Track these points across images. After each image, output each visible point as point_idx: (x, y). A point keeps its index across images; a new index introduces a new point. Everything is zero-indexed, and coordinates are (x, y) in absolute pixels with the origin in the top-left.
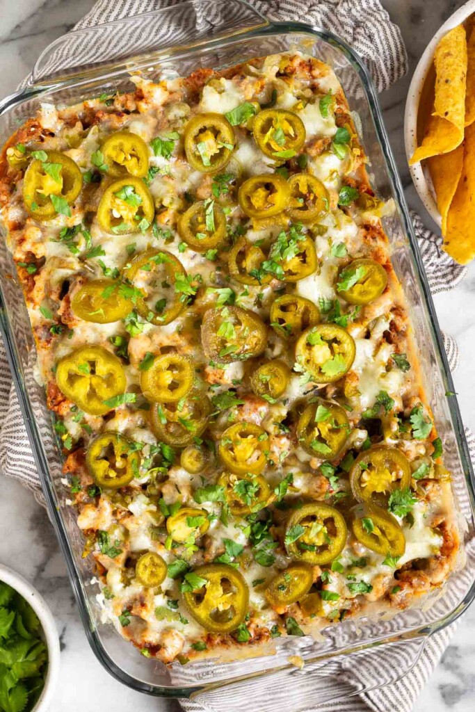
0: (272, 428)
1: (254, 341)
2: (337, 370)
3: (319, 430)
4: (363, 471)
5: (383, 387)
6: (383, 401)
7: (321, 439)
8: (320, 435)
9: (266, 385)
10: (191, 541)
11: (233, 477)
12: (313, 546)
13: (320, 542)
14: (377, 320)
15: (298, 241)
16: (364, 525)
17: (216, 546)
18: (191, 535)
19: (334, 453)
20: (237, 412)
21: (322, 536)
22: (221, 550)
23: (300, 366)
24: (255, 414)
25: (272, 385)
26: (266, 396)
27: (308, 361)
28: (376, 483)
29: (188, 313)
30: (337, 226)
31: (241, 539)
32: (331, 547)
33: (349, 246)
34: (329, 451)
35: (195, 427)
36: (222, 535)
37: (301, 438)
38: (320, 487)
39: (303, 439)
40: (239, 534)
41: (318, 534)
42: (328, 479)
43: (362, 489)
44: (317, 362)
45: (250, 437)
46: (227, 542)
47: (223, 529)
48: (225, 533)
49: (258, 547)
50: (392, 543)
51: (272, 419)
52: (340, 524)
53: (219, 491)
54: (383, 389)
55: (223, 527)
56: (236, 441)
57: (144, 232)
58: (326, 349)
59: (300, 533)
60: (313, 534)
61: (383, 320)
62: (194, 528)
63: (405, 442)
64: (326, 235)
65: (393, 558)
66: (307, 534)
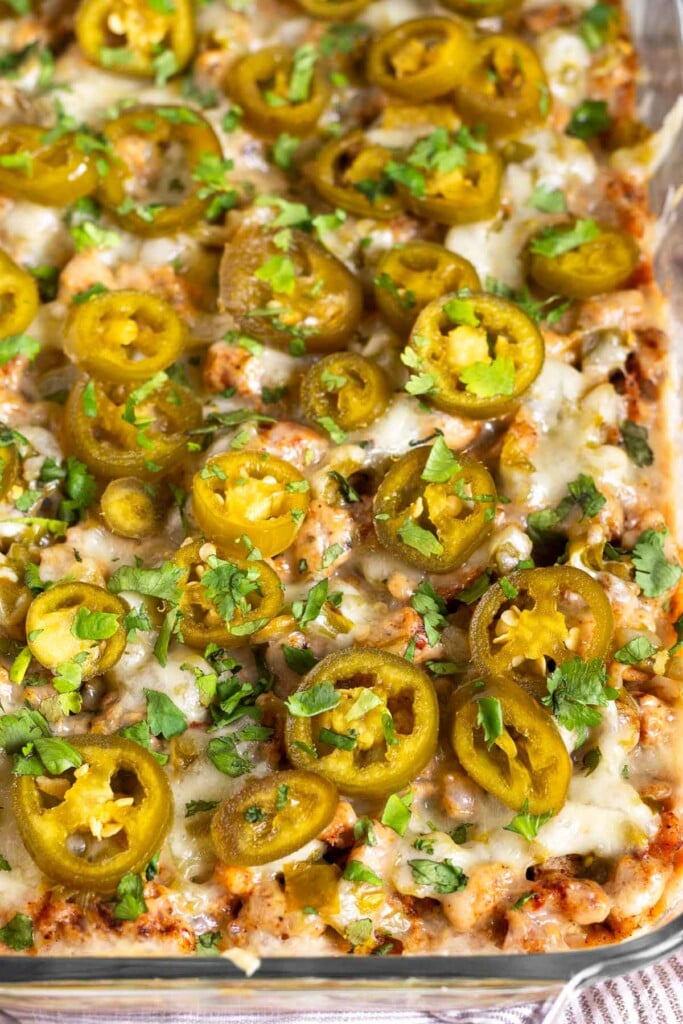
0: (322, 484)
1: (331, 311)
2: (496, 388)
3: (425, 503)
4: (505, 606)
5: (589, 467)
6: (581, 497)
7: (424, 523)
8: (426, 512)
9: (332, 397)
10: (72, 677)
11: (208, 551)
12: (349, 738)
13: (367, 738)
14: (601, 337)
15: (470, 152)
16: (480, 718)
17: (127, 705)
18: (76, 660)
19: (448, 559)
20: (254, 431)
21: (377, 723)
22: (135, 716)
23: (416, 357)
24: (292, 448)
25: (346, 400)
26: (327, 422)
27: (434, 357)
28: (528, 635)
29: (206, 232)
30: (558, 152)
31: (189, 704)
32: (391, 753)
33: (572, 198)
34: (437, 549)
35: (154, 448)
36: (147, 682)
37: (381, 512)
38: (400, 625)
39: (385, 517)
40: (186, 686)
41: (366, 718)
42: (421, 616)
43: (496, 648)
44: (452, 360)
45: (270, 481)
46: (156, 700)
47: (152, 671)
48: (157, 679)
49: (222, 730)
50: (538, 784)
51: (327, 468)
52: (425, 708)
53: (168, 574)
54: (586, 472)
55: (156, 666)
56: (236, 481)
57: (161, 80)
58: (480, 344)
59: (328, 702)
60: (356, 711)
61: (615, 340)
62: (88, 643)
63: (614, 579)
64: (528, 163)
65: (535, 817)
66: (343, 710)
